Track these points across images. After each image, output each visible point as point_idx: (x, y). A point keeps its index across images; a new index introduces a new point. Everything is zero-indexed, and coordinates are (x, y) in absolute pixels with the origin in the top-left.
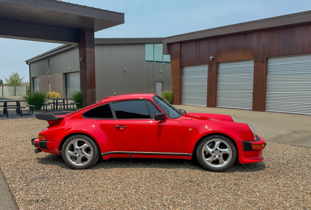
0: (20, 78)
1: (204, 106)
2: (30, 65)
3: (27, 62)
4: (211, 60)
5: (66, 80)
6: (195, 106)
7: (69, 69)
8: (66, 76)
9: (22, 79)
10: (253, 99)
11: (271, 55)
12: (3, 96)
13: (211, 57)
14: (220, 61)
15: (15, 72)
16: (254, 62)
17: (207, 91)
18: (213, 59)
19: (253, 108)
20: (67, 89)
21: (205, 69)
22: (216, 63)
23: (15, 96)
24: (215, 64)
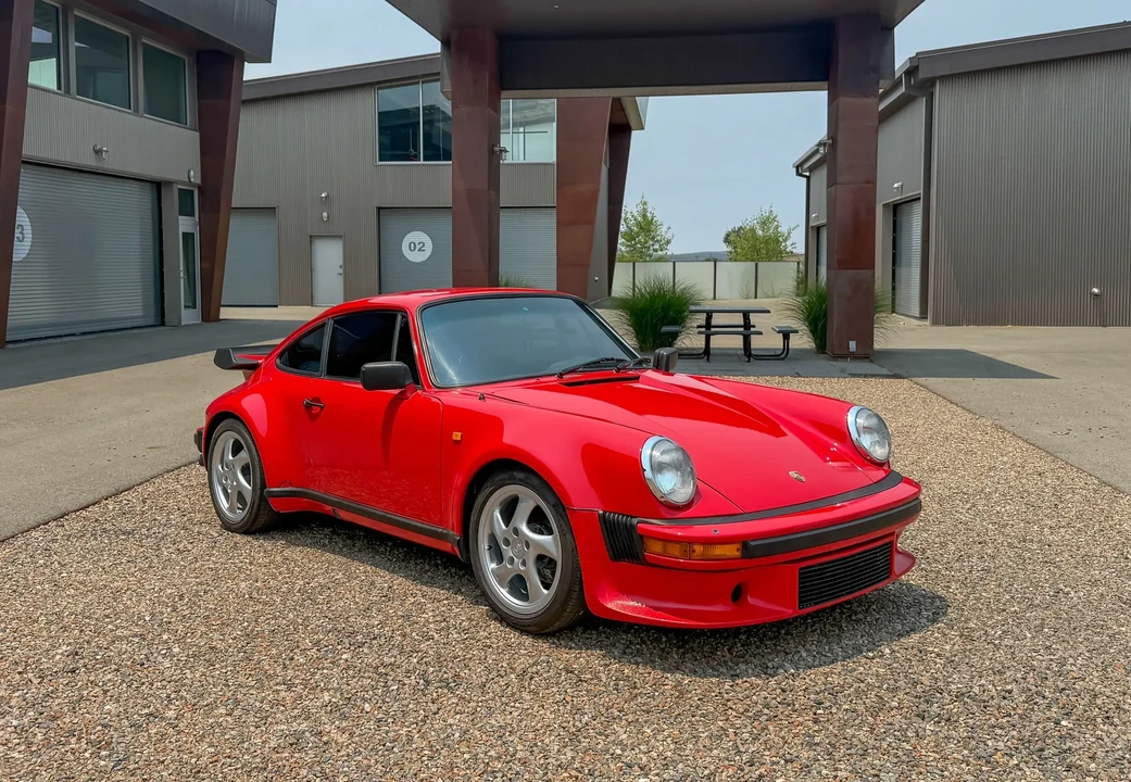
0: (783, 229)
2: (808, 178)
3: (797, 167)
5: (895, 231)
7: (896, 185)
8: (895, 215)
9: (789, 233)
12: (715, 298)
15: (766, 208)
20: (897, 271)
23: (756, 297)
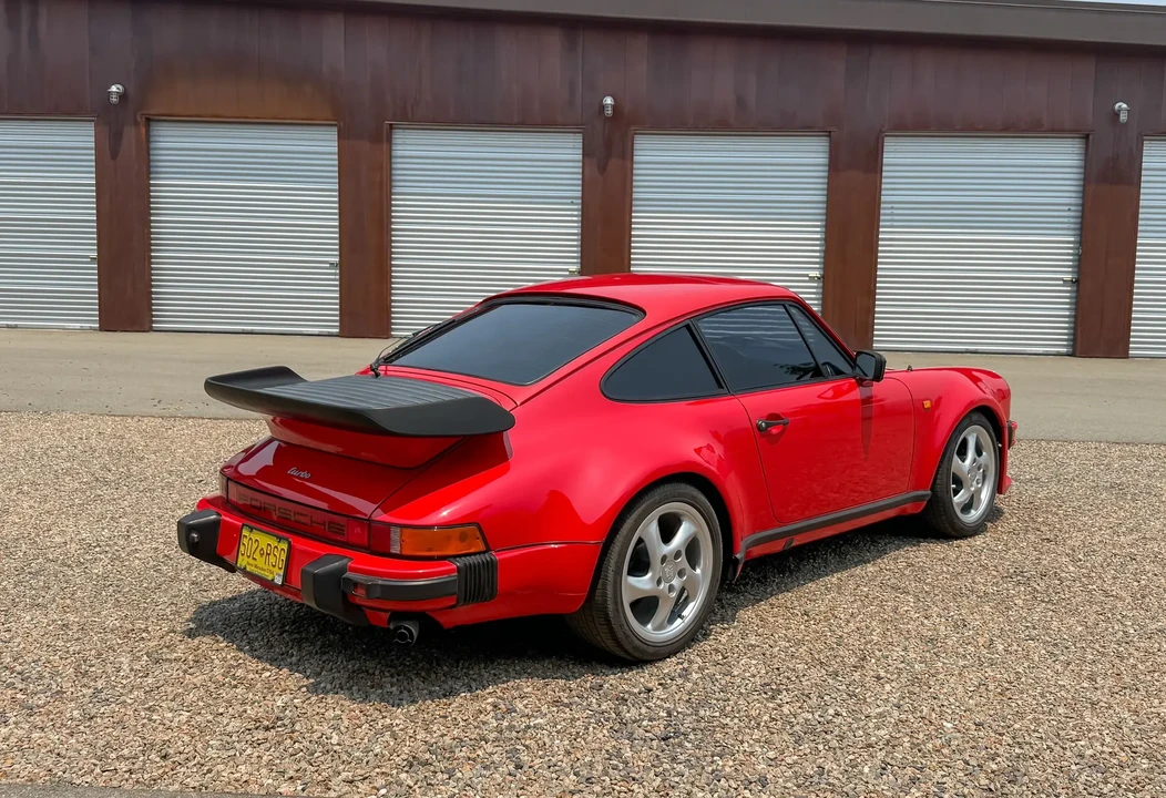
1: (78, 325)
4: (114, 99)
6: (16, 327)
10: (340, 291)
11: (410, 116)
13: (114, 89)
14: (162, 111)
16: (339, 135)
17: (99, 251)
18: (123, 97)
19: (341, 327)
21: (79, 139)
22: (142, 121)
24: (136, 124)
